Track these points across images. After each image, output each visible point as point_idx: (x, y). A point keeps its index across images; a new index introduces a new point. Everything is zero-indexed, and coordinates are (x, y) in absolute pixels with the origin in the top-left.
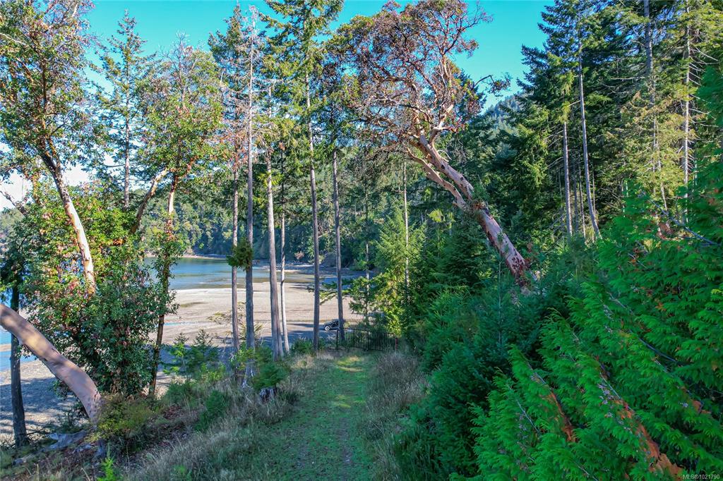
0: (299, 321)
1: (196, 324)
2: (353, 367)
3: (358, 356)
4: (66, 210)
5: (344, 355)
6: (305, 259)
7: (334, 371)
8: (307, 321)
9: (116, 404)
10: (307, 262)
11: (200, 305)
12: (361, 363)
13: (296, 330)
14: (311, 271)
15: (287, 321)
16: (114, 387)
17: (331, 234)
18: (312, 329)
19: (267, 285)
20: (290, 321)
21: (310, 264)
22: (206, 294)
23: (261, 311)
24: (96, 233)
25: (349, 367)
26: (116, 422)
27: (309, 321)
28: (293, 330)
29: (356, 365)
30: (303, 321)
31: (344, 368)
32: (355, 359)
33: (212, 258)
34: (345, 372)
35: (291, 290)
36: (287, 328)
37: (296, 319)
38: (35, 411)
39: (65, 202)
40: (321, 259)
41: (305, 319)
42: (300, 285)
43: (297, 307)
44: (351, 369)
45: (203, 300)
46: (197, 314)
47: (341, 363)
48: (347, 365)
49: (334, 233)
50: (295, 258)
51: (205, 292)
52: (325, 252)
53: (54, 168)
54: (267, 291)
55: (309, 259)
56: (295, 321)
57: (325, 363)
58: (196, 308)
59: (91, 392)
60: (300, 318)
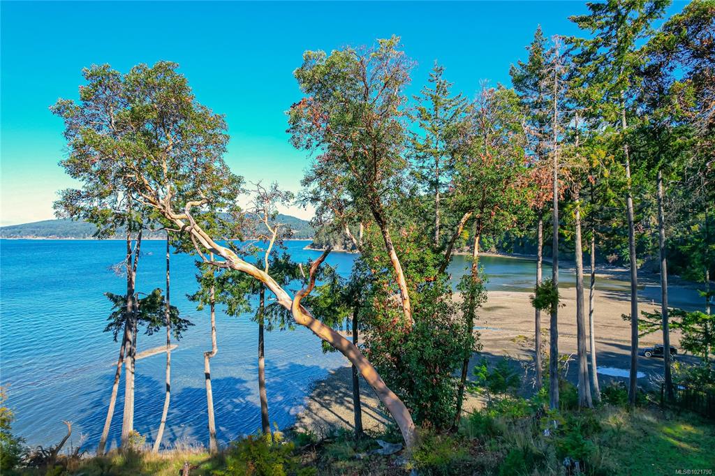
0: (611, 339)
1: (498, 331)
2: (685, 441)
3: (693, 425)
4: (390, 256)
5: (671, 418)
6: (619, 262)
7: (658, 442)
8: (620, 341)
9: (426, 440)
10: (621, 266)
11: (503, 310)
12: (698, 436)
13: (606, 350)
14: (627, 277)
15: (596, 338)
16: (425, 424)
17: (653, 235)
18: (629, 353)
19: (573, 292)
20: (600, 338)
21: (625, 268)
22: (509, 298)
23: (567, 322)
24: (412, 273)
25: (680, 440)
26: (426, 455)
27: (624, 341)
28: (603, 350)
29: (689, 439)
30: (616, 340)
31: (671, 440)
32: (689, 428)
33: (515, 258)
34: (673, 447)
35: (602, 299)
36: (594, 348)
37: (608, 336)
38: (368, 395)
39: (389, 250)
40: (638, 264)
41: (618, 338)
42: (614, 295)
43: (609, 321)
44: (684, 445)
45: (506, 305)
46: (500, 319)
47: (668, 430)
48: (677, 435)
49: (658, 233)
50: (607, 261)
51: (508, 295)
52: (645, 256)
53: (382, 222)
54: (572, 299)
55: (624, 262)
56: (606, 339)
57: (646, 427)
58: (498, 313)
59: (407, 421)
60: (612, 336)
